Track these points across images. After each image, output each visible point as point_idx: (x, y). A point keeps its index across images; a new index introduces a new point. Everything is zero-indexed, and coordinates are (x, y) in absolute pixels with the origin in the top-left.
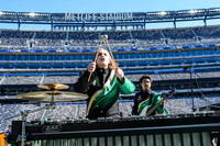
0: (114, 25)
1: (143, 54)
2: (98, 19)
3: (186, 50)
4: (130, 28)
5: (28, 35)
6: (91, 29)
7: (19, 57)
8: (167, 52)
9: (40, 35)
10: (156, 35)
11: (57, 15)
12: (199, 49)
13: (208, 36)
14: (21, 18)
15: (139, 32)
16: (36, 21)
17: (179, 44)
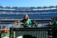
0: (27, 9)
1: (32, 15)
2: (24, 8)
3: (41, 14)
4: (30, 10)
5: (11, 11)
6: (23, 10)
7: (9, 15)
8: (37, 15)
9: (13, 11)
10: (35, 11)
11: (16, 7)
12: (43, 14)
13: (45, 12)
14: (9, 8)
15: (32, 11)
16: (12, 8)
17: (39, 13)
